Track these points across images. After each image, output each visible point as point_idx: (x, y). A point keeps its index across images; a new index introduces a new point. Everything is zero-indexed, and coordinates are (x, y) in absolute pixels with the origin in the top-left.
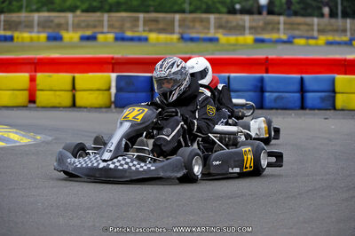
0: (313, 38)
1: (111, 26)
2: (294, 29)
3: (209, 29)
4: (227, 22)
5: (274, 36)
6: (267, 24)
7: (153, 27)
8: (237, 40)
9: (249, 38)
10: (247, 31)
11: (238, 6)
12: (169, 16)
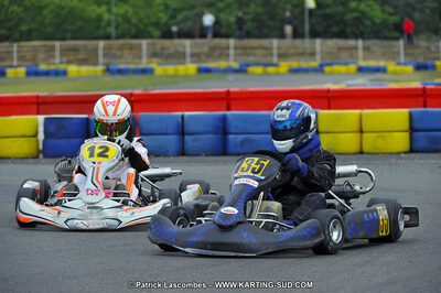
0: (272, 65)
1: (21, 58)
2: (247, 55)
3: (140, 58)
4: (163, 48)
5: (223, 64)
6: (213, 49)
7: (72, 57)
8: (176, 70)
9: (191, 68)
10: (188, 59)
11: (174, 29)
12: (91, 43)
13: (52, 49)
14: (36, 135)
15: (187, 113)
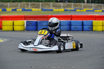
0: (82, 9)
1: (21, 6)
2: (76, 7)
3: (50, 7)
4: (56, 5)
5: (70, 9)
6: (68, 5)
7: (33, 6)
8: (59, 10)
9: (63, 10)
10: (62, 7)
12: (38, 3)
13: (28, 4)
14: (24, 25)
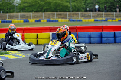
0: (114, 19)
1: (45, 17)
2: (107, 16)
3: (79, 17)
4: (85, 14)
5: (101, 19)
6: (98, 15)
7: (60, 17)
8: (88, 20)
9: (93, 20)
10: (92, 17)
11: (88, 9)
12: (65, 13)
13: (54, 14)
14: (49, 38)
15: (91, 32)
